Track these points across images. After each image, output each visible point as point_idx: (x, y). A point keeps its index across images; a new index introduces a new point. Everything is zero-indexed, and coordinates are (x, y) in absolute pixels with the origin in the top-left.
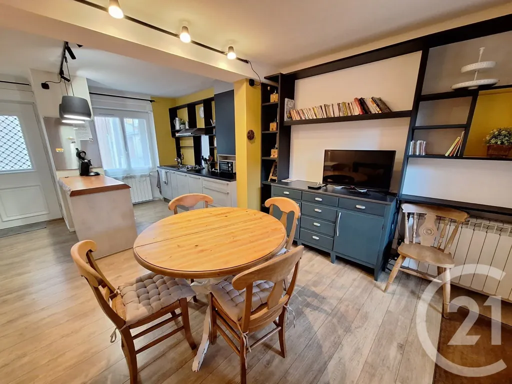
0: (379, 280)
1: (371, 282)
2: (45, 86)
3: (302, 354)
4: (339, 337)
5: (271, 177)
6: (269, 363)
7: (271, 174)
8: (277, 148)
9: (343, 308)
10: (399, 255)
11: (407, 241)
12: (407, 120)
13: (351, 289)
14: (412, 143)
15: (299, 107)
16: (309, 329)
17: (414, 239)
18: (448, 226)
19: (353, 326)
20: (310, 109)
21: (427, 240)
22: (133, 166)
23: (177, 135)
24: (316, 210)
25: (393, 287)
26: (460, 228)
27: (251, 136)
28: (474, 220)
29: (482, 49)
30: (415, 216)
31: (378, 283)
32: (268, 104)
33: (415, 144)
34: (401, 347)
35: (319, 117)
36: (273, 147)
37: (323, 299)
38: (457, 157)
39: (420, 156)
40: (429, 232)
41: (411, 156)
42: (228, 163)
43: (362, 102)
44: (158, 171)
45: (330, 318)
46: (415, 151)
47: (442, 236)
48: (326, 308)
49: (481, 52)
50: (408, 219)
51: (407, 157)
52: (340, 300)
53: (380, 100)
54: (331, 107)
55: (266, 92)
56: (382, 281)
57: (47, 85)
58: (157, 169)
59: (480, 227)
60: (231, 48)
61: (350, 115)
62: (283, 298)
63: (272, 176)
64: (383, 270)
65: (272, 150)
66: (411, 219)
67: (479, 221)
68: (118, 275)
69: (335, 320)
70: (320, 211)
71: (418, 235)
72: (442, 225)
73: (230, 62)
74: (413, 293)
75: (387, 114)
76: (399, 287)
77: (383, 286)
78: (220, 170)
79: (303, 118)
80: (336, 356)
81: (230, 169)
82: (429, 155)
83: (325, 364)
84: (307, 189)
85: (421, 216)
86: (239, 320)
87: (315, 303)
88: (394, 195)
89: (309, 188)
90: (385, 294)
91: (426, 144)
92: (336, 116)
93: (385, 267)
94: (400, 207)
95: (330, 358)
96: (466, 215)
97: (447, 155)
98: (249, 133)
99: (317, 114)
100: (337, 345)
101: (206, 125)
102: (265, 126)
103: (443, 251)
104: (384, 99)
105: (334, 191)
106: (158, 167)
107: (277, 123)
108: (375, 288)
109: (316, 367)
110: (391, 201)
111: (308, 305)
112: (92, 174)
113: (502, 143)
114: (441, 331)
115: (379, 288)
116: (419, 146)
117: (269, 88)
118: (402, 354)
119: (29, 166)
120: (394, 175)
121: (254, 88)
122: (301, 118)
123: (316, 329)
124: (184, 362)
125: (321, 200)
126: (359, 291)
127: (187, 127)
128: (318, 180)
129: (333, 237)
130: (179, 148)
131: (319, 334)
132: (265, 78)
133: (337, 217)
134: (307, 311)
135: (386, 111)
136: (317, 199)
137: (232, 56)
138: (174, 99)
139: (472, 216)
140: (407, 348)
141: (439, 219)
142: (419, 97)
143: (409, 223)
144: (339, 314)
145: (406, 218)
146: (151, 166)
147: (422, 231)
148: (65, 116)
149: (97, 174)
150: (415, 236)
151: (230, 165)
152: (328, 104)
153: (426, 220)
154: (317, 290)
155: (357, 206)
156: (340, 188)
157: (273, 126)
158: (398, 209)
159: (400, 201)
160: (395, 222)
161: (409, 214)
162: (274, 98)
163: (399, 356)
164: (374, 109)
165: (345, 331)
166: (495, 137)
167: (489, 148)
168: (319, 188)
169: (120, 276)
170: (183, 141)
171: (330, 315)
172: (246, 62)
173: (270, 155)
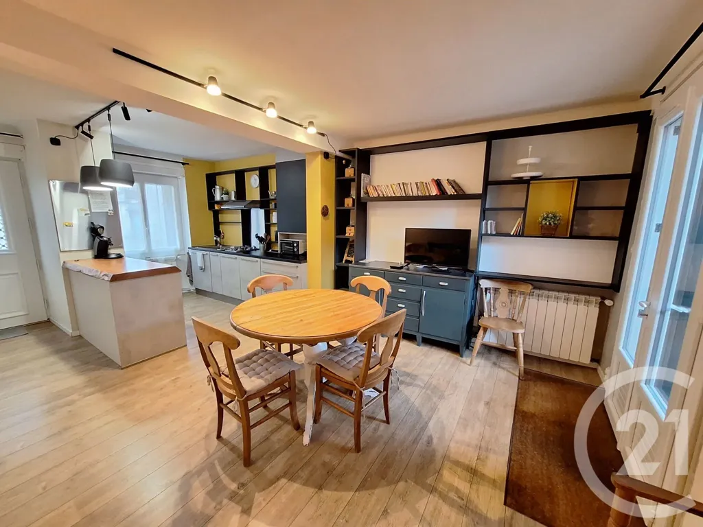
0: (464, 356)
1: (457, 358)
2: (55, 142)
3: (404, 420)
4: (435, 403)
5: (346, 257)
6: (376, 430)
7: (346, 255)
8: (353, 226)
9: (434, 382)
10: (480, 327)
11: (486, 315)
12: (479, 202)
13: (440, 366)
14: (484, 222)
15: (375, 183)
16: (407, 400)
17: (492, 312)
18: (519, 298)
19: (446, 393)
20: (388, 186)
21: (502, 313)
22: (154, 247)
23: (216, 207)
24: (400, 290)
25: (477, 361)
26: (527, 299)
27: (325, 212)
28: (537, 292)
29: (530, 147)
30: (492, 291)
31: (464, 359)
32: (342, 178)
33: (487, 224)
34: (487, 403)
35: (398, 195)
36: (348, 224)
37: (414, 377)
38: (519, 236)
39: (491, 235)
40: (504, 305)
41: (484, 235)
42: (293, 242)
43: (438, 183)
44: (188, 253)
45: (424, 391)
46: (487, 230)
47: (514, 308)
48: (419, 383)
49: (530, 149)
50: (486, 294)
51: (481, 236)
52: (431, 376)
53: (455, 182)
54: (409, 186)
55: (340, 165)
56: (466, 357)
57: (59, 140)
58: (187, 250)
59: (542, 296)
60: (311, 123)
61: (428, 194)
62: (390, 359)
63: (348, 256)
64: (467, 348)
65: (347, 228)
66: (488, 294)
67: (541, 292)
68: (175, 377)
69: (429, 392)
70: (404, 291)
71: (495, 309)
72: (513, 298)
73: (309, 136)
74: (495, 364)
75: (461, 195)
76: (483, 361)
77: (469, 362)
78: (281, 251)
79: (381, 195)
80: (435, 417)
81: (296, 250)
82: (498, 234)
83: (427, 424)
84: (389, 268)
85: (496, 290)
86: (354, 380)
87: (408, 380)
88: (472, 272)
89: (392, 267)
90: (471, 367)
91: (496, 224)
92: (414, 195)
93: (468, 346)
94: (478, 283)
95: (430, 419)
96: (531, 287)
97: (512, 234)
98: (323, 208)
99: (395, 191)
100: (434, 409)
101: (261, 197)
102: (340, 201)
103: (516, 321)
104: (457, 181)
105: (416, 270)
106: (189, 248)
107: (353, 200)
108: (462, 364)
109: (418, 427)
110: (470, 276)
111: (402, 383)
112: (113, 256)
113: (550, 224)
114: (518, 390)
115: (465, 363)
116: (490, 226)
117: (344, 161)
118: (489, 408)
119: (4, 246)
120: (471, 253)
121: (329, 161)
122: (379, 195)
123: (412, 399)
124: (292, 441)
125: (405, 279)
126: (447, 368)
127: (233, 198)
128: (400, 259)
129: (419, 318)
130: (217, 224)
131: (417, 404)
132: (340, 151)
133: (422, 295)
134: (402, 387)
135: (460, 193)
136: (400, 278)
137: (312, 130)
138: (212, 163)
139: (535, 288)
140: (492, 404)
141: (511, 292)
142: (487, 183)
143: (487, 298)
144: (432, 386)
145: (484, 293)
146: (178, 246)
147: (498, 304)
148: (102, 183)
149: (120, 256)
150: (492, 309)
151: (295, 245)
152: (407, 182)
153: (501, 295)
154: (408, 370)
155: (441, 283)
156: (421, 267)
157: (348, 202)
158: (477, 285)
159: (478, 277)
160: (474, 298)
161: (486, 289)
162: (349, 172)
163: (486, 410)
164: (450, 191)
165: (439, 398)
166: (545, 219)
167: (542, 227)
168: (401, 268)
169: (178, 378)
170: (224, 215)
171: (424, 388)
172: (323, 135)
173: (345, 233)
